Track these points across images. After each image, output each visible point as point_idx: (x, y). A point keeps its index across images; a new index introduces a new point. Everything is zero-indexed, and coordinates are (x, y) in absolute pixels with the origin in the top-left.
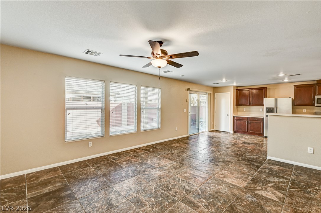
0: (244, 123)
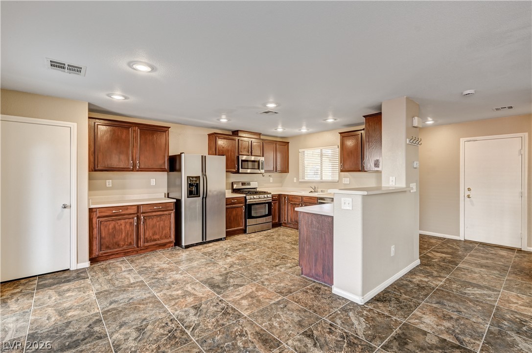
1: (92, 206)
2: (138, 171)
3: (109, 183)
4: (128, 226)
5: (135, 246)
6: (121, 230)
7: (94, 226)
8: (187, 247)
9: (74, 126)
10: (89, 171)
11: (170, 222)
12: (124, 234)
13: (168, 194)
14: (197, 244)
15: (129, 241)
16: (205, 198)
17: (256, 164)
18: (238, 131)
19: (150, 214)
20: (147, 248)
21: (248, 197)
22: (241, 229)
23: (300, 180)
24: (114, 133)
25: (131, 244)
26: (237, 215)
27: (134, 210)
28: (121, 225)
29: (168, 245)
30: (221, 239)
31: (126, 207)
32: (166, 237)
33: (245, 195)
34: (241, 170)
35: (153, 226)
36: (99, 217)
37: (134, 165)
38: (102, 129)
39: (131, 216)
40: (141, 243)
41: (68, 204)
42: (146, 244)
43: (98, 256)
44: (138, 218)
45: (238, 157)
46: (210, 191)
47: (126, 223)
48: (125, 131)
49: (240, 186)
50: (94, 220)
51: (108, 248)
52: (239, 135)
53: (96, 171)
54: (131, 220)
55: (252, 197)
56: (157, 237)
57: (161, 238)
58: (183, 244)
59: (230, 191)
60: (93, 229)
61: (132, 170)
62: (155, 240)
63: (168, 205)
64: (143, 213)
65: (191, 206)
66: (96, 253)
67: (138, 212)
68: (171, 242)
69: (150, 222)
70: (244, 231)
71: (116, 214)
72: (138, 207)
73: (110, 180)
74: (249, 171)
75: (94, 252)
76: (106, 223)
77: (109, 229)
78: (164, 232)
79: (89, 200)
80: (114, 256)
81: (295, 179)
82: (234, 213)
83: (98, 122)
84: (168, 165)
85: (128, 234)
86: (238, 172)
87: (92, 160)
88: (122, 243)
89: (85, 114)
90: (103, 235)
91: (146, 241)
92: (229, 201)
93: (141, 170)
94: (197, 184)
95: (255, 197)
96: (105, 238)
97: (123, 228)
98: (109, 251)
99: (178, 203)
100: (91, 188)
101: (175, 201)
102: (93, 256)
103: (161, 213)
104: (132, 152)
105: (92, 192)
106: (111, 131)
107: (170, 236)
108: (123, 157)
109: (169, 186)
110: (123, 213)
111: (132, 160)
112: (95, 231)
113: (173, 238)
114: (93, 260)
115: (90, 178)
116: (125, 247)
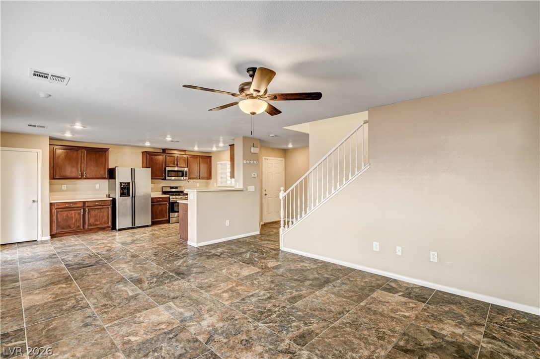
0: (75, 215)
1: (52, 202)
2: (85, 179)
3: (64, 187)
4: (77, 215)
5: (82, 228)
6: (72, 218)
7: (53, 214)
8: (120, 230)
9: (40, 151)
10: (50, 179)
11: (108, 214)
12: (74, 220)
13: (109, 195)
14: (128, 228)
15: (78, 225)
16: (134, 197)
17: (181, 173)
18: (166, 149)
19: (92, 207)
20: (91, 230)
21: (171, 197)
22: (165, 220)
23: (218, 185)
24: (67, 154)
25: (79, 226)
26: (162, 210)
27: (81, 205)
28: (72, 214)
29: (106, 229)
30: (147, 226)
31: (76, 203)
32: (105, 223)
33: (169, 196)
34: (167, 178)
35: (96, 216)
36: (56, 209)
37: (82, 175)
38: (59, 151)
39: (79, 208)
40: (86, 227)
41: (36, 200)
42: (90, 227)
43: (56, 234)
44: (84, 210)
45: (165, 169)
46: (138, 193)
47: (75, 213)
48: (75, 153)
49: (169, 190)
50: (53, 211)
51: (63, 228)
52: (167, 152)
53: (55, 179)
54: (79, 211)
55: (174, 197)
56: (98, 223)
57: (101, 224)
58: (117, 228)
59: (161, 193)
60: (52, 216)
61: (81, 179)
62: (97, 225)
63: (106, 202)
64: (87, 207)
65: (123, 204)
66: (55, 231)
67: (84, 206)
68: (109, 227)
69: (93, 213)
70: (168, 222)
71: (69, 207)
72: (84, 202)
73: (65, 185)
74: (173, 178)
75: (53, 231)
76: (61, 213)
77: (63, 217)
78: (103, 220)
79: (50, 198)
80: (67, 234)
81: (215, 184)
82: (160, 208)
83: (56, 147)
84: (108, 174)
85: (77, 220)
86: (165, 179)
87: (52, 172)
88: (72, 226)
89: (47, 142)
90: (59, 220)
91: (90, 225)
92: (154, 200)
93: (87, 178)
94: (128, 188)
95: (177, 197)
96: (60, 222)
97: (73, 216)
98: (63, 230)
99: (114, 200)
100: (51, 190)
101: (112, 199)
102: (53, 233)
103: (102, 207)
104: (81, 167)
105: (52, 193)
106: (65, 153)
107: (108, 223)
108: (74, 169)
109: (109, 190)
110: (74, 206)
111: (81, 172)
112: (54, 218)
113: (110, 224)
114: (53, 236)
115: (50, 184)
116: (75, 228)
